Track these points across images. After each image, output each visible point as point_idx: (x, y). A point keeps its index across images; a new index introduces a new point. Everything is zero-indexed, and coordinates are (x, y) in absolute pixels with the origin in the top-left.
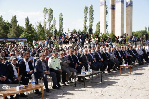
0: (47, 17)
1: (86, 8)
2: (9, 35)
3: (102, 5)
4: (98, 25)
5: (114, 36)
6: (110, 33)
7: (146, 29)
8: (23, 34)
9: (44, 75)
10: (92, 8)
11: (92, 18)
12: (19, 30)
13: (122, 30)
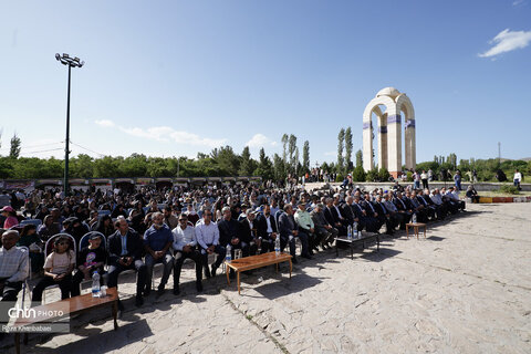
0: (287, 147)
1: (342, 132)
2: (239, 172)
3: (365, 128)
4: (360, 156)
5: (386, 171)
6: (380, 167)
7: (436, 158)
8: (257, 170)
9: (291, 237)
10: (349, 131)
11: (350, 145)
12: (252, 165)
13: (399, 163)
